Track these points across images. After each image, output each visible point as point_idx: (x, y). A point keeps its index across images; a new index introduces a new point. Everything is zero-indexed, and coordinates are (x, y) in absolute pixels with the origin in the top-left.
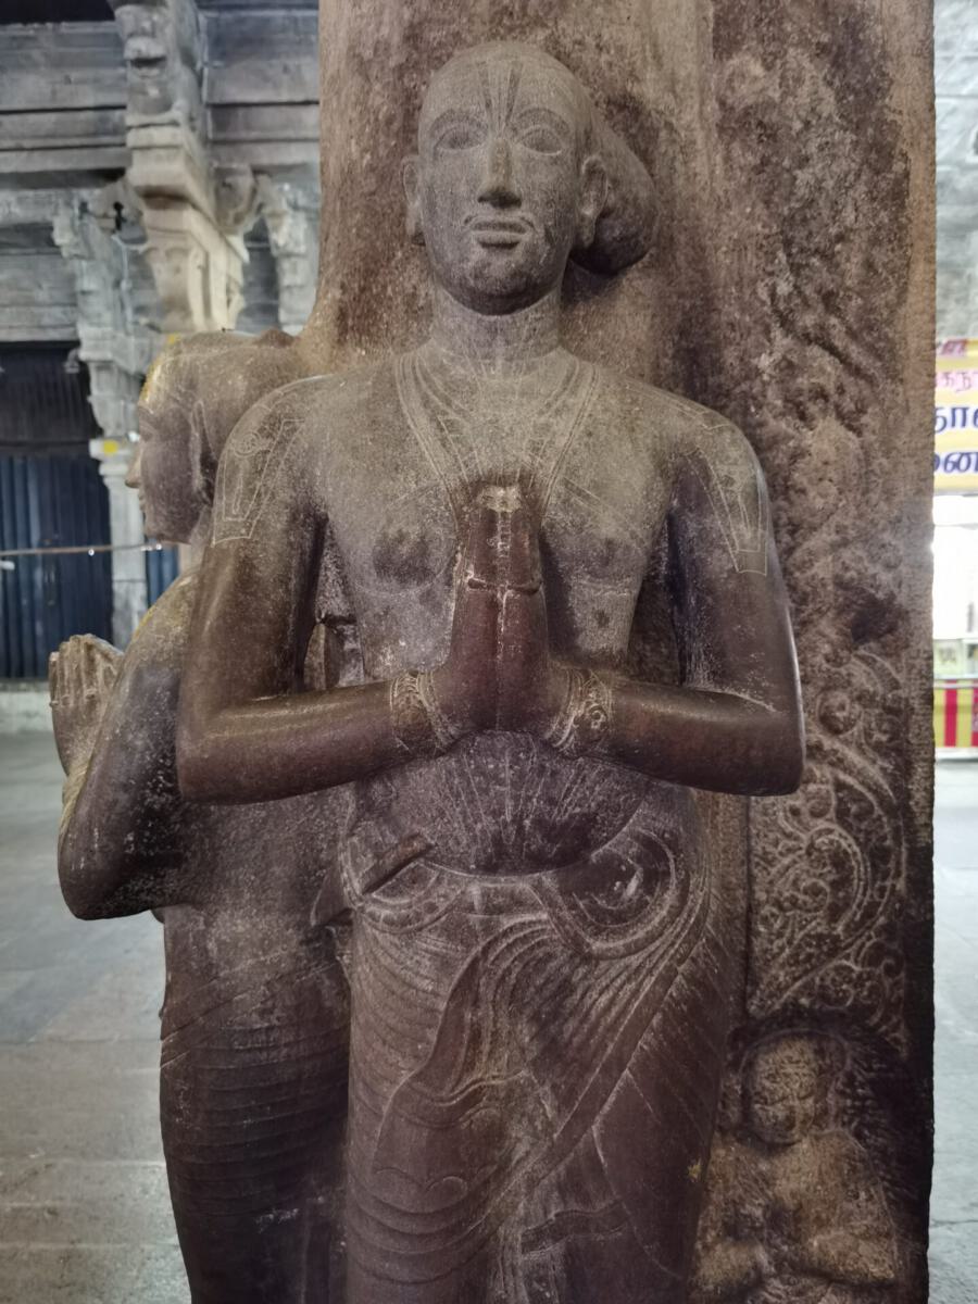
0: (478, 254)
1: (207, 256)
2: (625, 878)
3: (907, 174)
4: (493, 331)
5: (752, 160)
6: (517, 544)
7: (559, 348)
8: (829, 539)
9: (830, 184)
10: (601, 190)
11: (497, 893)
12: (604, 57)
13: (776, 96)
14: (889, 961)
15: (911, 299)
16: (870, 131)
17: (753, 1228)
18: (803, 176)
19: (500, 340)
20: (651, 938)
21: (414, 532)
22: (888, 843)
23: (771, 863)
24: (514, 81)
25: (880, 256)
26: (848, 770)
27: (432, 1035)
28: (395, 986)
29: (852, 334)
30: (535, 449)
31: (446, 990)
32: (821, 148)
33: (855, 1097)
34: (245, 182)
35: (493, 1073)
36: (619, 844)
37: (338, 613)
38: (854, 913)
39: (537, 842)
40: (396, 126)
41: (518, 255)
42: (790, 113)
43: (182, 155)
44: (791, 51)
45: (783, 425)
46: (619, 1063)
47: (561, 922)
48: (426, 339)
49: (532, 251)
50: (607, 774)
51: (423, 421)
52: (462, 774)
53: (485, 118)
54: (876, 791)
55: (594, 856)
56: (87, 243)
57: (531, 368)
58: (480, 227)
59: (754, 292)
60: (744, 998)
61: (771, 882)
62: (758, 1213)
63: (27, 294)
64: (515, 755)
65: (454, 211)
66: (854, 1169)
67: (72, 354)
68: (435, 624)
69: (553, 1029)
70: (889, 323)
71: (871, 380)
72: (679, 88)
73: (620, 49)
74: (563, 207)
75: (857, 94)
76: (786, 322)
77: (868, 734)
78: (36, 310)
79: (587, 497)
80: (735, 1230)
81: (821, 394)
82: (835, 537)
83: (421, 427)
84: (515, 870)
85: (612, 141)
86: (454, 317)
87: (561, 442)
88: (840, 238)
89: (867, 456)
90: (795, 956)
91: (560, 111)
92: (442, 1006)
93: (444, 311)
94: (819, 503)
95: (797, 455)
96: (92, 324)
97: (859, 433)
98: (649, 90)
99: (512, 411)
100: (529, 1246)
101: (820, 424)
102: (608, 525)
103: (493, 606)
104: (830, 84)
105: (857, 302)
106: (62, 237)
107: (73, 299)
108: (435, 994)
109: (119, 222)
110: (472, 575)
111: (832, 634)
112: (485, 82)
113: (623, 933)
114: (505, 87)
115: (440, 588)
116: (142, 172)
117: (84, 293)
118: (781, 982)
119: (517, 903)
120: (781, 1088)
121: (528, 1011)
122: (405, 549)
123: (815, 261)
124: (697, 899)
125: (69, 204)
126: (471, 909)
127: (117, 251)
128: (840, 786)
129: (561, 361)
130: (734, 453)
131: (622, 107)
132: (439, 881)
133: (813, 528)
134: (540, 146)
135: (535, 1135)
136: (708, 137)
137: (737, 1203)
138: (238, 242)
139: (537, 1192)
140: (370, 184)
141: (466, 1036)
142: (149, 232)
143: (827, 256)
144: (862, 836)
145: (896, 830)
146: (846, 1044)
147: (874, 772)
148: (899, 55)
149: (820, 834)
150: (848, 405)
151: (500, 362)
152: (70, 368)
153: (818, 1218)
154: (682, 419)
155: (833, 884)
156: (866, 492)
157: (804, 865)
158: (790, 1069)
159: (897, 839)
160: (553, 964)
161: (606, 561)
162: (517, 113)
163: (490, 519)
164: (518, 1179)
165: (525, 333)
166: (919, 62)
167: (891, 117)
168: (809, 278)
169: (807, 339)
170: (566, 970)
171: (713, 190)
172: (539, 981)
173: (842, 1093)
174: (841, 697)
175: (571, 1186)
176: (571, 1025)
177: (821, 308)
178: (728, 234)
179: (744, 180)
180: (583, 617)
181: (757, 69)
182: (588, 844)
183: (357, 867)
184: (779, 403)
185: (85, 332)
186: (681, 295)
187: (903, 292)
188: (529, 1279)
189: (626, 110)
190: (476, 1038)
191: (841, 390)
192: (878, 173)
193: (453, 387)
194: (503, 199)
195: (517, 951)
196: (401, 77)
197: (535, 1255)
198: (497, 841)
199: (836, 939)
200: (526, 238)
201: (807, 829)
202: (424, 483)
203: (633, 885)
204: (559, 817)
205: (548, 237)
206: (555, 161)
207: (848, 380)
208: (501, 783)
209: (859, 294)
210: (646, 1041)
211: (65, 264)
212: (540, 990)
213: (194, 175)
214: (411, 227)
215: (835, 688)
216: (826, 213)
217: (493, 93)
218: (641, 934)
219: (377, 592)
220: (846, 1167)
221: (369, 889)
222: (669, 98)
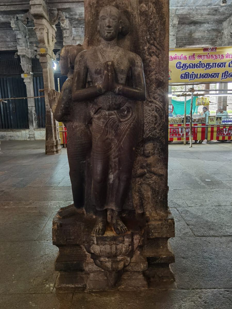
0: (106, 34)
1: (48, 29)
2: (125, 111)
3: (165, 21)
4: (108, 43)
5: (144, 19)
6: (111, 68)
7: (117, 46)
8: (154, 73)
9: (155, 22)
10: (122, 25)
11: (110, 113)
12: (123, 5)
13: (147, 9)
14: (162, 130)
15: (166, 39)
16: (160, 14)
17: (144, 167)
18: (151, 21)
19: (109, 45)
20: (128, 119)
21: (99, 68)
22: (162, 115)
23: (147, 117)
24: (111, 11)
25: (162, 32)
26: (157, 105)
27: (102, 131)
28: (98, 126)
29: (158, 44)
30: (114, 58)
31: (104, 126)
32: (153, 17)
33: (159, 151)
34: (56, 12)
35: (110, 136)
36: (124, 107)
37: (90, 81)
38: (157, 124)
39: (114, 106)
40: (95, 15)
41: (111, 34)
42: (149, 12)
43: (42, 6)
44: (149, 3)
45: (148, 57)
46: (125, 135)
47: (117, 117)
48: (100, 45)
49: (113, 33)
50: (122, 98)
51: (100, 55)
52: (105, 98)
53: (107, 16)
54: (161, 107)
55: (121, 109)
56: (19, 27)
57: (113, 48)
58: (106, 30)
59: (144, 38)
60: (143, 135)
61: (147, 120)
62: (145, 165)
63: (5, 39)
64: (111, 95)
65: (103, 28)
66: (158, 160)
67: (16, 53)
68: (102, 79)
69: (117, 132)
70: (163, 42)
71: (160, 50)
72: (134, 9)
73: (125, 4)
74: (116, 27)
75: (159, 9)
76: (149, 43)
77: (160, 100)
78: (7, 43)
79: (120, 64)
80: (142, 167)
81: (153, 52)
82: (155, 73)
83: (100, 56)
84: (112, 110)
85: (124, 18)
86: (104, 42)
87: (117, 57)
88: (156, 30)
89: (160, 61)
90: (150, 130)
91: (116, 15)
92: (103, 128)
93: (102, 41)
94: (153, 68)
95: (150, 61)
96: (20, 46)
97: (159, 58)
98: (129, 9)
99: (111, 54)
100: (114, 158)
101: (153, 57)
102: (122, 68)
103: (108, 75)
104: (155, 8)
105: (158, 39)
106: (13, 26)
107: (16, 40)
108: (102, 126)
109: (28, 22)
110: (106, 72)
111: (154, 86)
112: (107, 12)
113: (125, 119)
114: (109, 12)
115: (102, 75)
116: (33, 10)
117: (18, 39)
118: (147, 133)
119: (112, 114)
120: (148, 149)
121: (114, 129)
122: (98, 71)
123: (153, 33)
124: (134, 115)
125: (14, 17)
126: (107, 115)
127: (25, 29)
128: (156, 107)
129: (117, 47)
130: (138, 59)
131: (126, 12)
132: (103, 112)
133: (152, 71)
134: (114, 20)
135: (115, 145)
136: (138, 16)
137: (142, 164)
138: (54, 26)
139: (115, 152)
140: (92, 23)
141: (106, 131)
142: (35, 24)
143: (154, 33)
144: (159, 114)
145: (163, 113)
146: (157, 144)
147: (160, 105)
148: (164, 3)
149: (153, 113)
150: (157, 54)
151: (109, 47)
152: (16, 57)
153: (153, 166)
154: (132, 55)
155: (155, 120)
156: (159, 66)
157: (151, 117)
158: (149, 146)
159: (163, 114)
160: (116, 123)
161: (122, 72)
162: (111, 16)
163: (108, 65)
164: (113, 150)
165: (112, 44)
166: (167, 4)
167: (163, 12)
168: (152, 36)
169: (151, 44)
170: (118, 124)
171: (139, 23)
172: (115, 125)
173: (157, 151)
174: (156, 94)
175: (119, 150)
176: (119, 131)
177: (153, 40)
178: (141, 30)
179: (143, 22)
180: (119, 79)
181: (145, 6)
182: (121, 107)
183: (93, 111)
184: (148, 54)
185: (19, 48)
186: (134, 38)
187: (165, 37)
188: (114, 163)
189: (126, 13)
190: (107, 132)
191: (156, 52)
192: (161, 20)
193: (104, 51)
194: (109, 27)
195: (112, 121)
196: (96, 8)
197: (115, 160)
198: (110, 106)
199: (155, 127)
200: (112, 31)
201: (151, 113)
202: (100, 63)
203: (126, 112)
204: (117, 103)
205: (115, 31)
206: (116, 22)
207: (157, 50)
208: (110, 98)
209: (159, 38)
210: (128, 132)
211: (13, 32)
212: (115, 126)
213: (45, 11)
214: (98, 30)
215: (155, 93)
216: (154, 26)
217: (108, 13)
218: (127, 119)
219: (95, 76)
220: (157, 160)
221: (95, 114)
222: (132, 10)
